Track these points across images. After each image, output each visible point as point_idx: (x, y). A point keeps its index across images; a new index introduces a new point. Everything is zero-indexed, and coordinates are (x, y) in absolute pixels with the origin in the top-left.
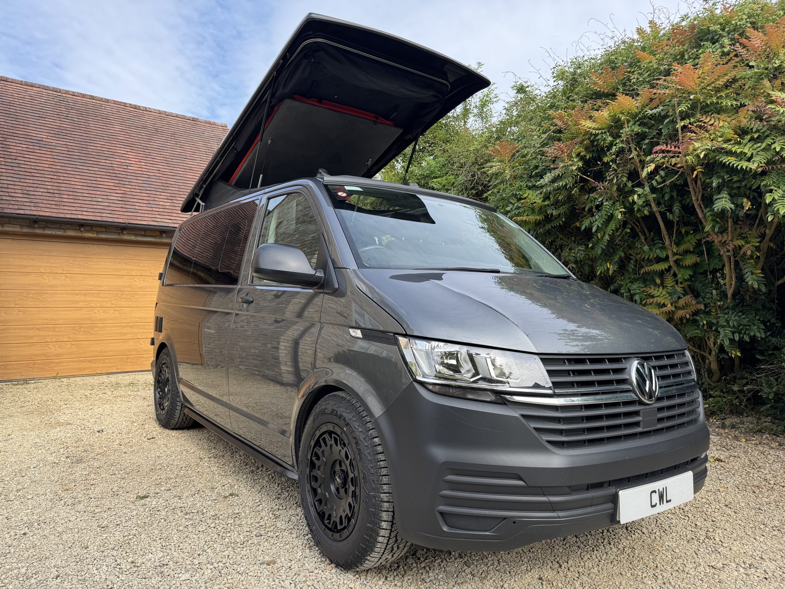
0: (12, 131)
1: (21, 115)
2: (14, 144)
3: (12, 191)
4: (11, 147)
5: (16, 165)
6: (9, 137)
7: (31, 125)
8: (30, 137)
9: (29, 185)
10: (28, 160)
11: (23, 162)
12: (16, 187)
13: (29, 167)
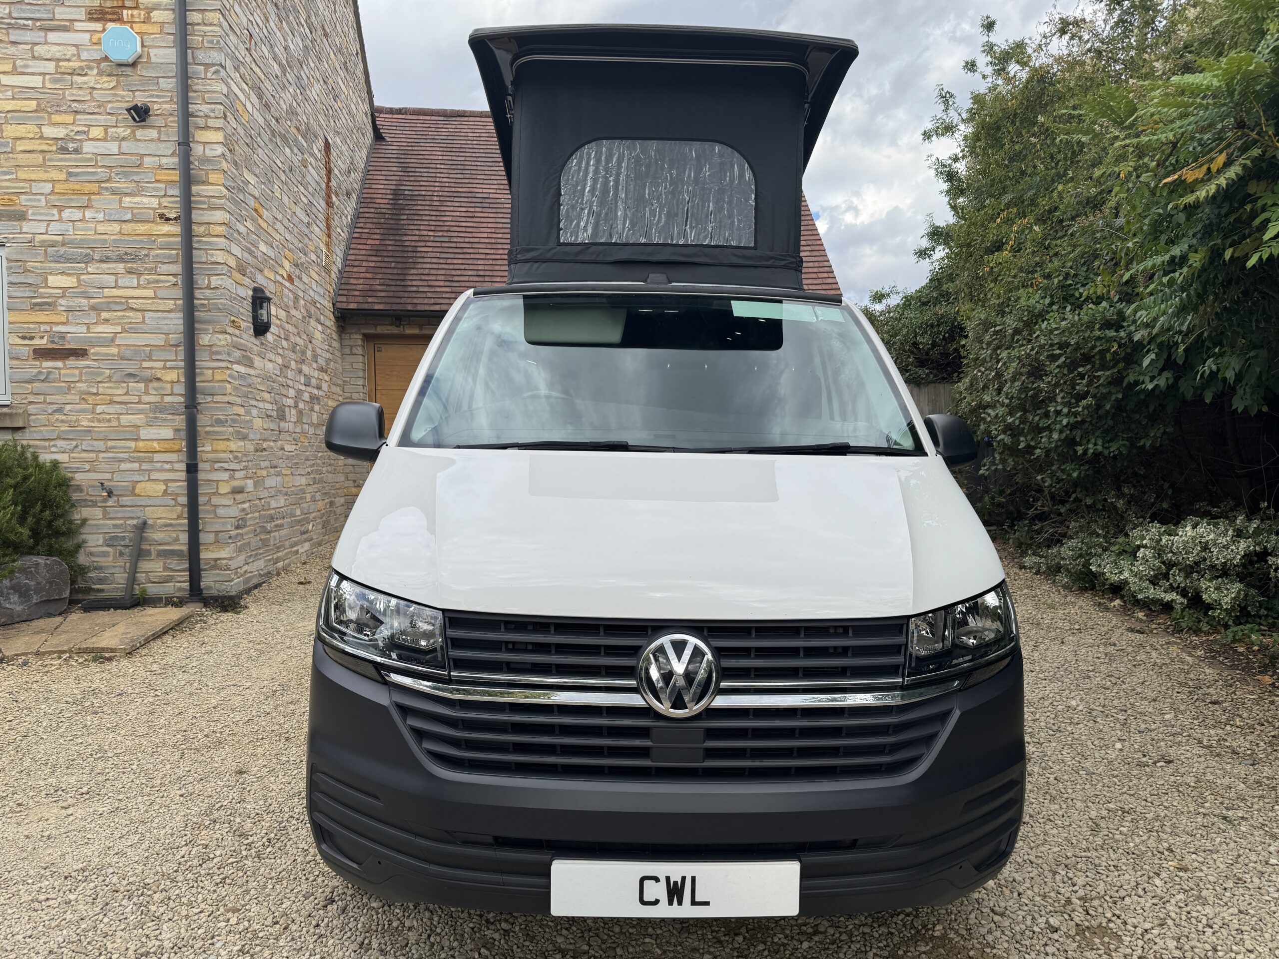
0: (453, 189)
1: (470, 163)
2: (452, 209)
3: (434, 278)
4: (447, 214)
5: (447, 239)
6: (448, 199)
7: (479, 177)
8: (473, 195)
9: (456, 267)
10: (463, 229)
11: (456, 234)
12: (440, 272)
13: (462, 240)
